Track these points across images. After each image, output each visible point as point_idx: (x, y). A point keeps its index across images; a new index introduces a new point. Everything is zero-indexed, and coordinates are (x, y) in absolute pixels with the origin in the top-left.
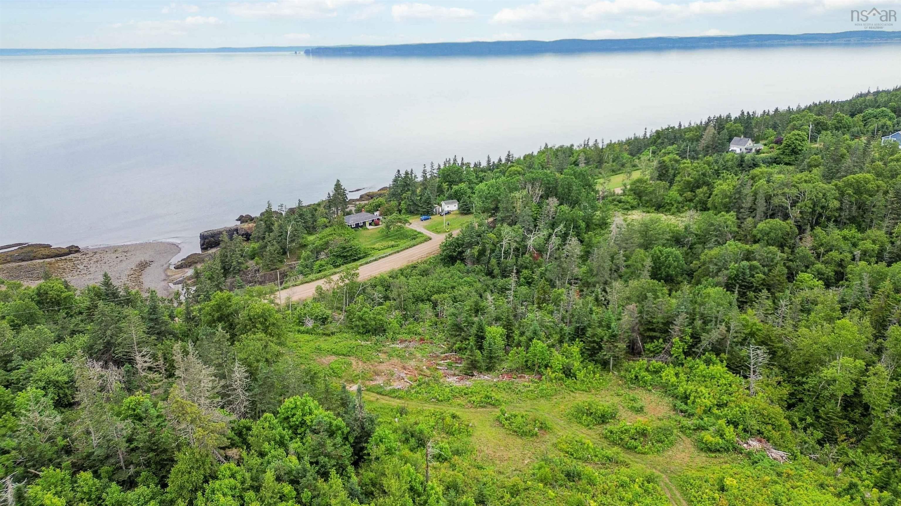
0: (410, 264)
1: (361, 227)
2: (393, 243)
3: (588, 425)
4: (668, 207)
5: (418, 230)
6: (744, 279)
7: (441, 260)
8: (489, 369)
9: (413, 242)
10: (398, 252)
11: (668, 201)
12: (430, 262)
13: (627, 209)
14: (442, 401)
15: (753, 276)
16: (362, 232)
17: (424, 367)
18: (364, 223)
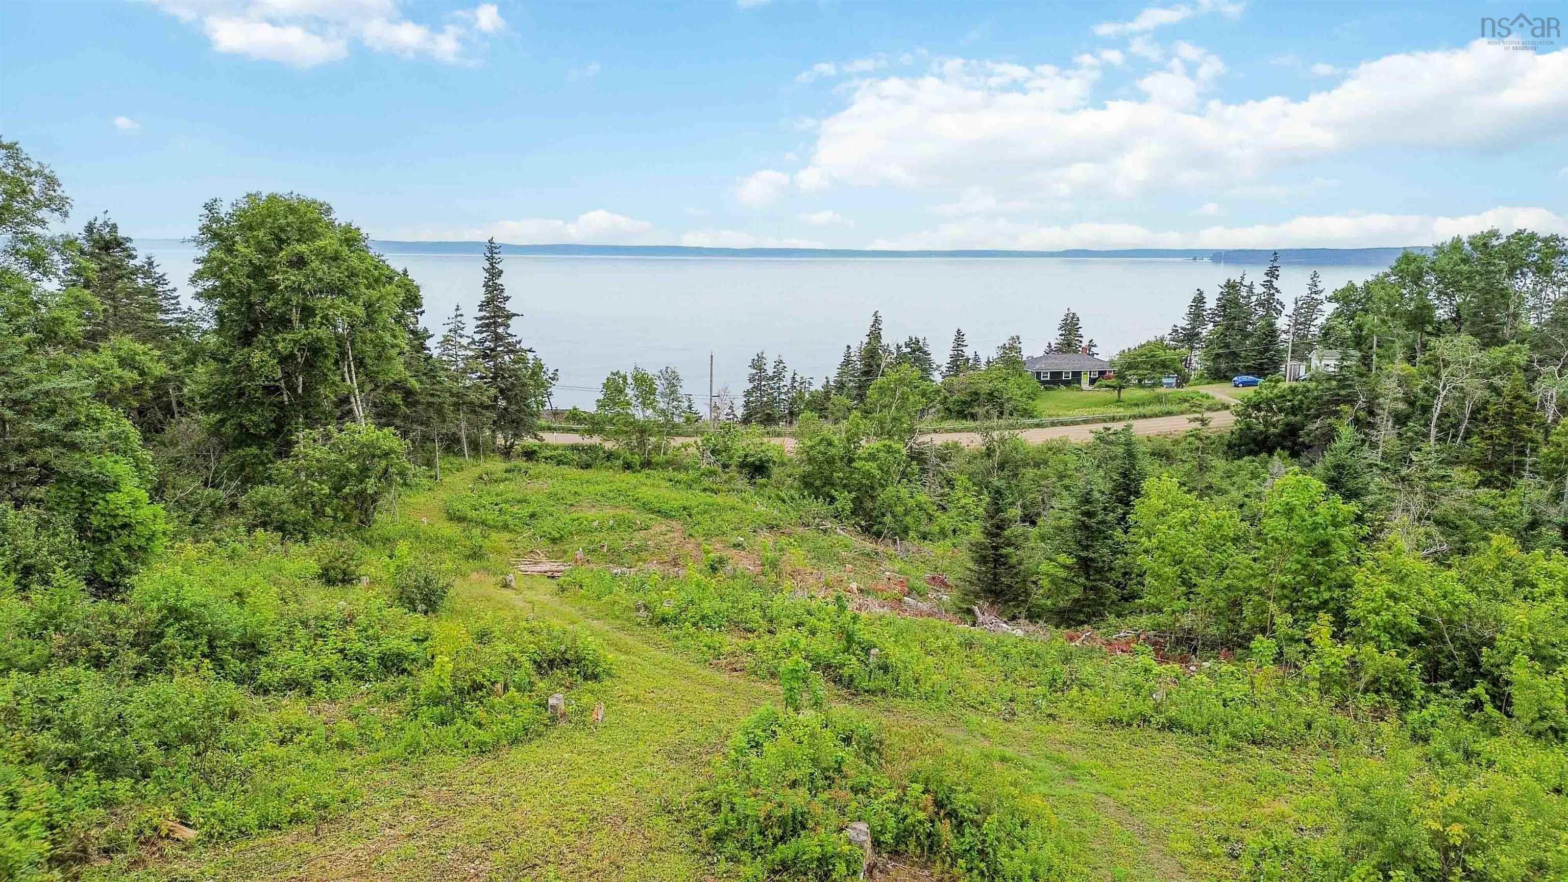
1: (1067, 383)
7: (1230, 445)
8: (1068, 617)
10: (1114, 419)
16: (1063, 393)
17: (854, 586)
18: (1077, 375)
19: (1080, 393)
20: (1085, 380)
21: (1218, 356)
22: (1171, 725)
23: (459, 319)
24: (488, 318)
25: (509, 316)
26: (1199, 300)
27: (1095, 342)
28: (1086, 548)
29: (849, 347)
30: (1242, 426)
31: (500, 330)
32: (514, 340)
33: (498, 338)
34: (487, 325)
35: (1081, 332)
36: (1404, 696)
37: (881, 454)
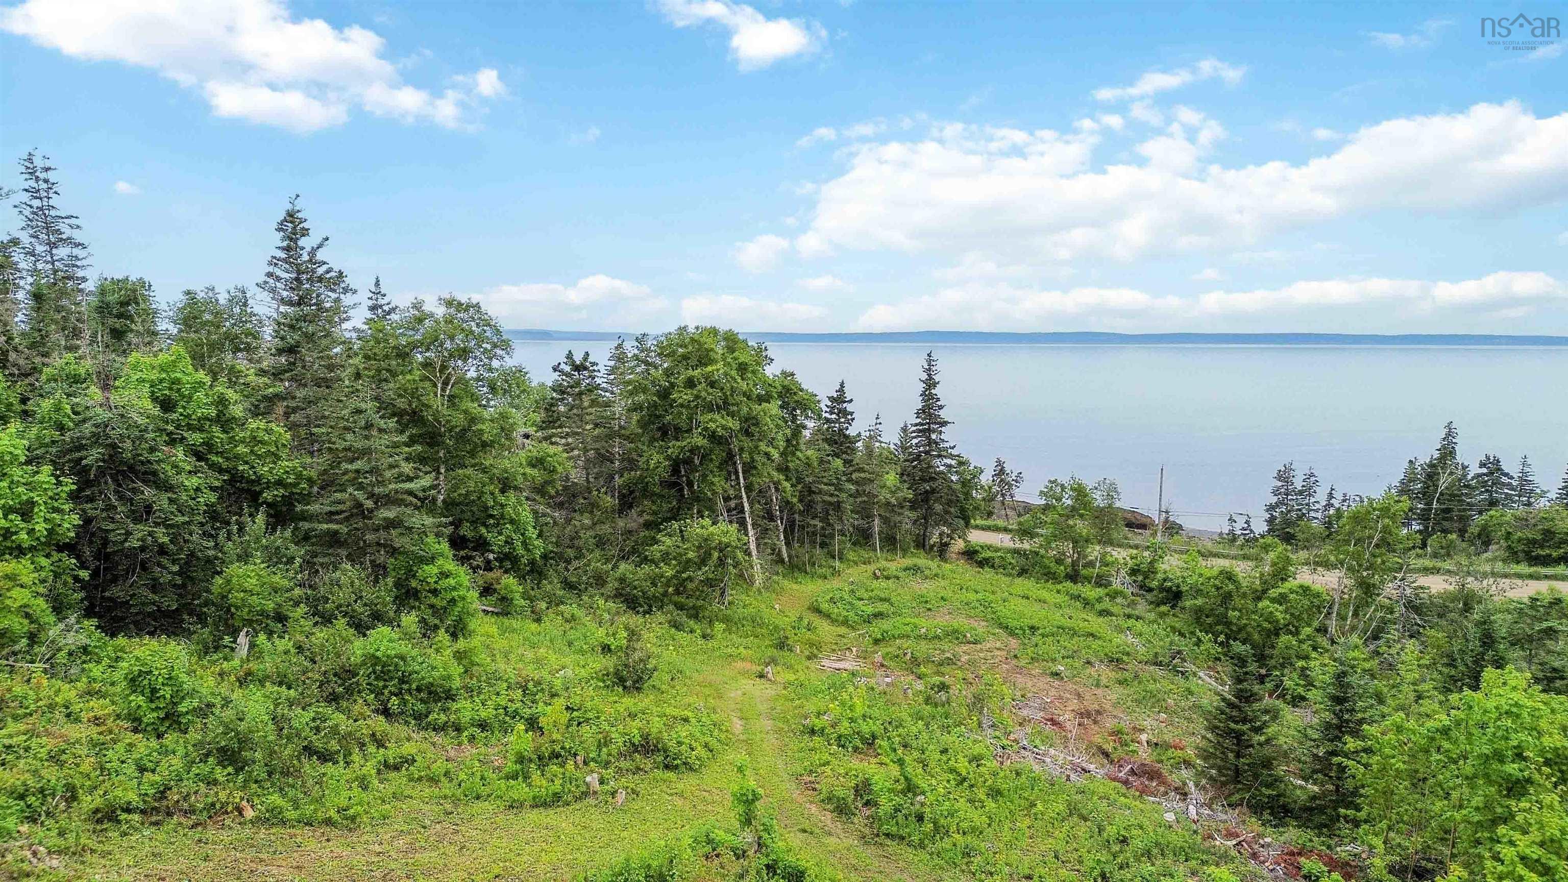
23: (878, 426)
24: (922, 425)
25: (944, 424)
31: (934, 436)
32: (946, 445)
33: (930, 442)
34: (920, 431)
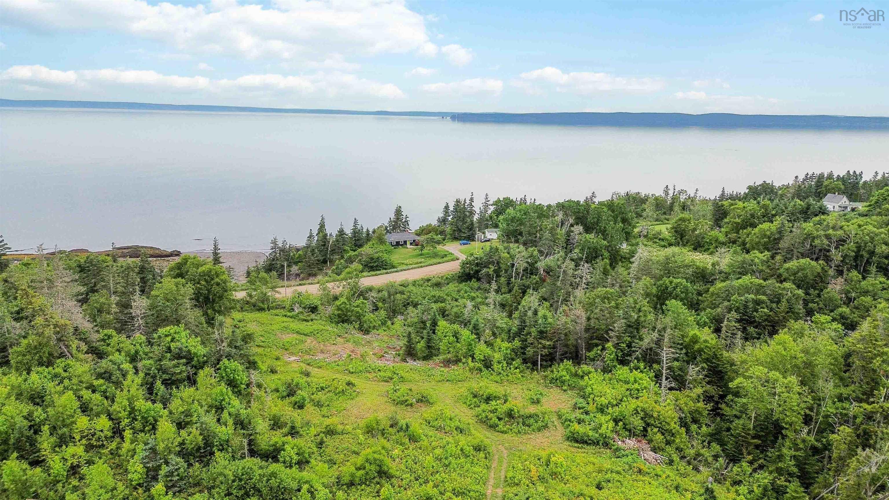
0: (426, 278)
1: (402, 245)
2: (423, 260)
3: (469, 405)
4: (706, 247)
5: (450, 251)
6: (746, 312)
7: (459, 277)
8: (426, 358)
9: (441, 261)
10: (421, 267)
11: (708, 241)
12: (447, 278)
13: (664, 246)
14: (352, 373)
15: (756, 311)
16: (401, 250)
17: (371, 353)
18: (405, 242)
19: (407, 250)
20: (408, 243)
21: (454, 230)
22: (447, 381)
26: (447, 207)
27: (408, 216)
28: (429, 343)
29: (311, 230)
30: (462, 271)
35: (402, 213)
36: (481, 370)
37: (361, 305)
